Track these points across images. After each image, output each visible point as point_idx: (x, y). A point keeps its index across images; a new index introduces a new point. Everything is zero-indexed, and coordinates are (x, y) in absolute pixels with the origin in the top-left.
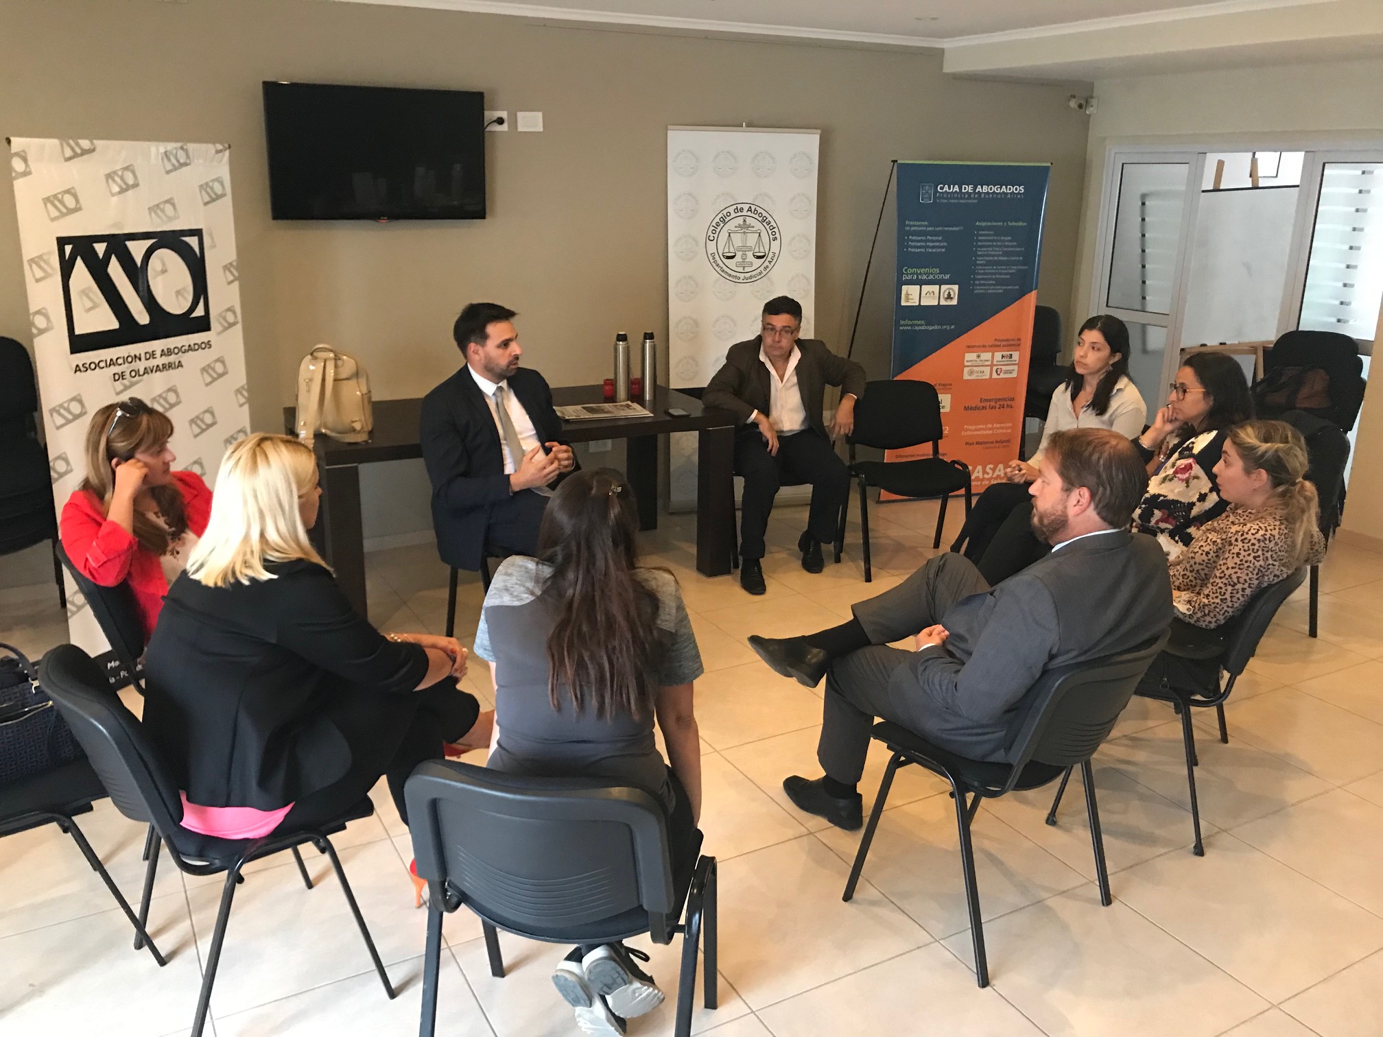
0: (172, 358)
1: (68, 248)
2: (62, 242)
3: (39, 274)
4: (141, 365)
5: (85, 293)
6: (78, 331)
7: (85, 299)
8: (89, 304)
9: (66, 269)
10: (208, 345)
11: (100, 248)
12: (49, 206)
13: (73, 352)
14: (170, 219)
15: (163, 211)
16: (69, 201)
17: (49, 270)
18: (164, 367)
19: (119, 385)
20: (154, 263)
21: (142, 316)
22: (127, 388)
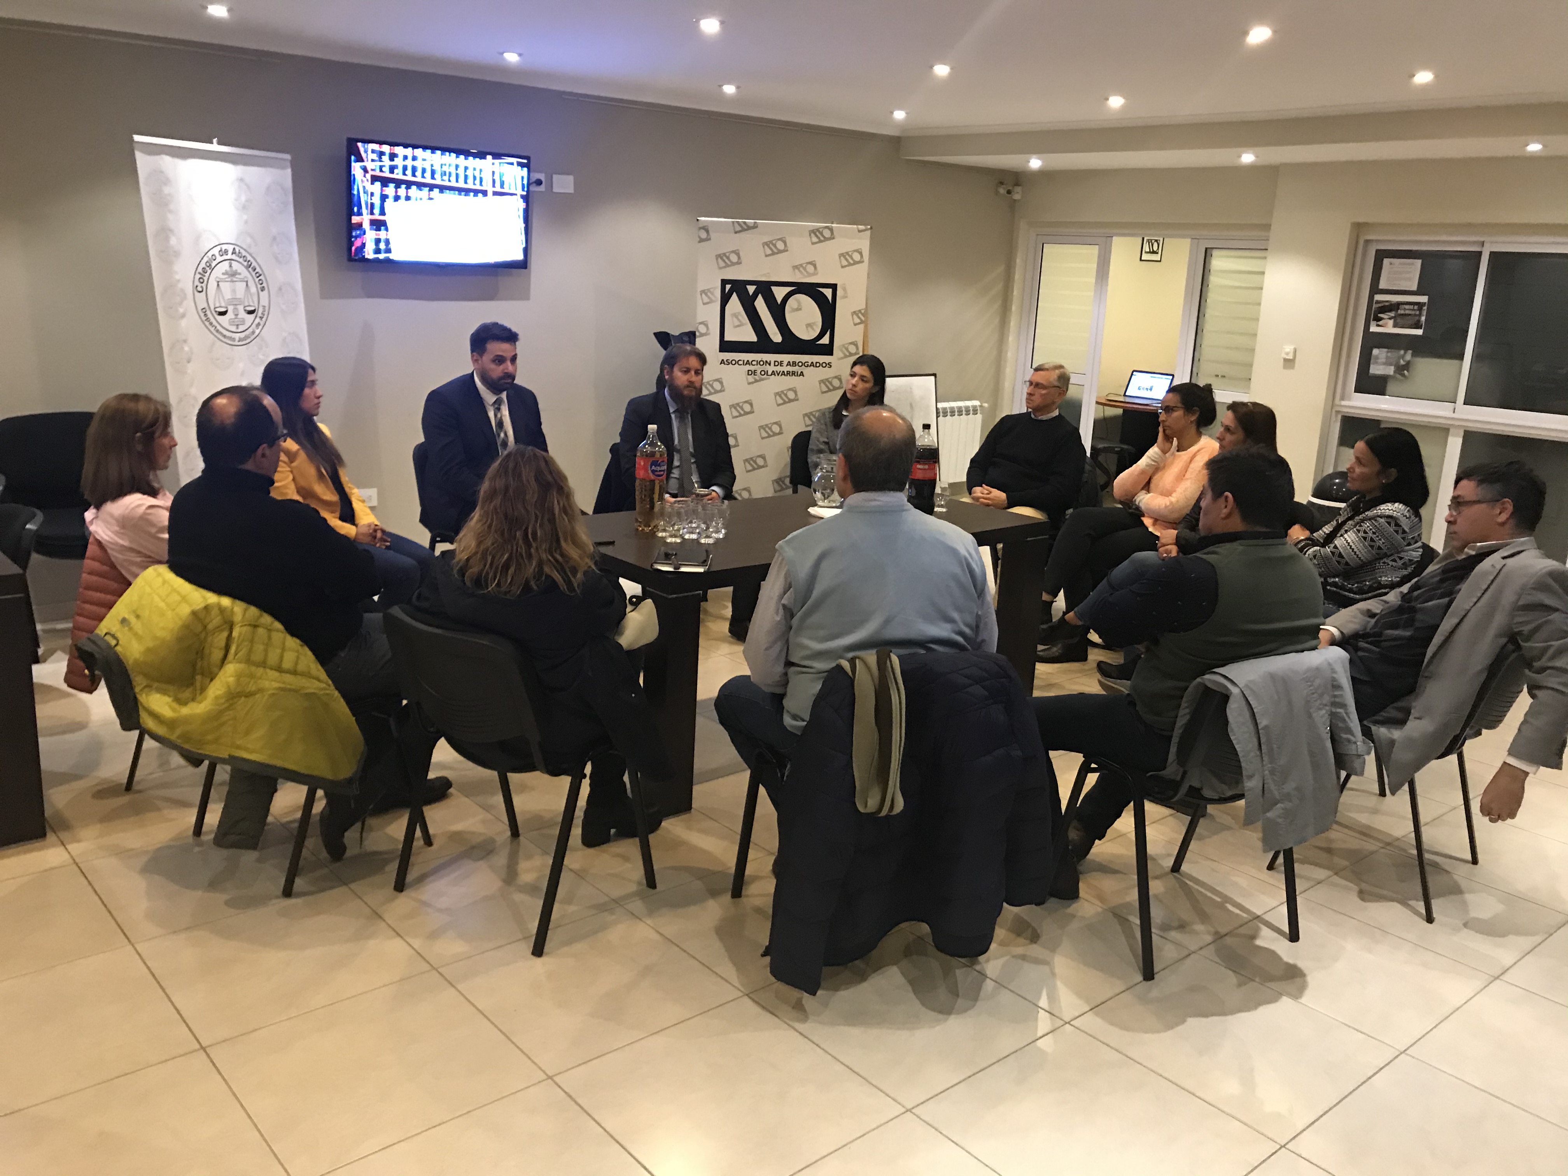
0: (796, 368)
1: (728, 287)
2: (724, 282)
3: (706, 300)
4: (770, 369)
5: (735, 315)
6: (727, 338)
7: (735, 319)
8: (737, 323)
9: (725, 299)
10: (829, 365)
11: (751, 289)
12: (719, 260)
13: (720, 351)
14: (810, 275)
15: (805, 269)
16: (734, 258)
17: (713, 298)
18: (788, 373)
19: (751, 378)
20: (791, 303)
21: (776, 337)
22: (756, 381)
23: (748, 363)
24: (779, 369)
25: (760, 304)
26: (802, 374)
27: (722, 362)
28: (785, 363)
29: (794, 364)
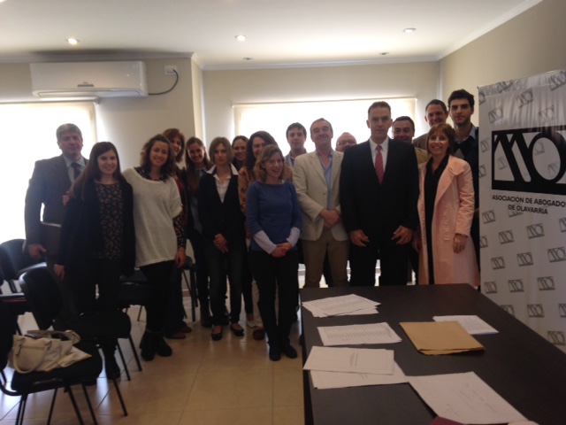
0: (541, 206)
2: (494, 133)
3: (484, 149)
4: (524, 205)
6: (496, 178)
7: (500, 163)
8: (502, 166)
9: (494, 147)
11: (510, 137)
12: (491, 116)
13: (492, 188)
14: (549, 120)
15: (546, 115)
16: (499, 113)
17: (487, 147)
18: (536, 210)
19: (511, 212)
20: (537, 146)
21: (527, 178)
22: (514, 215)
23: (509, 199)
24: (529, 205)
25: (515, 149)
26: (546, 212)
27: (494, 198)
28: (533, 201)
29: (540, 202)
